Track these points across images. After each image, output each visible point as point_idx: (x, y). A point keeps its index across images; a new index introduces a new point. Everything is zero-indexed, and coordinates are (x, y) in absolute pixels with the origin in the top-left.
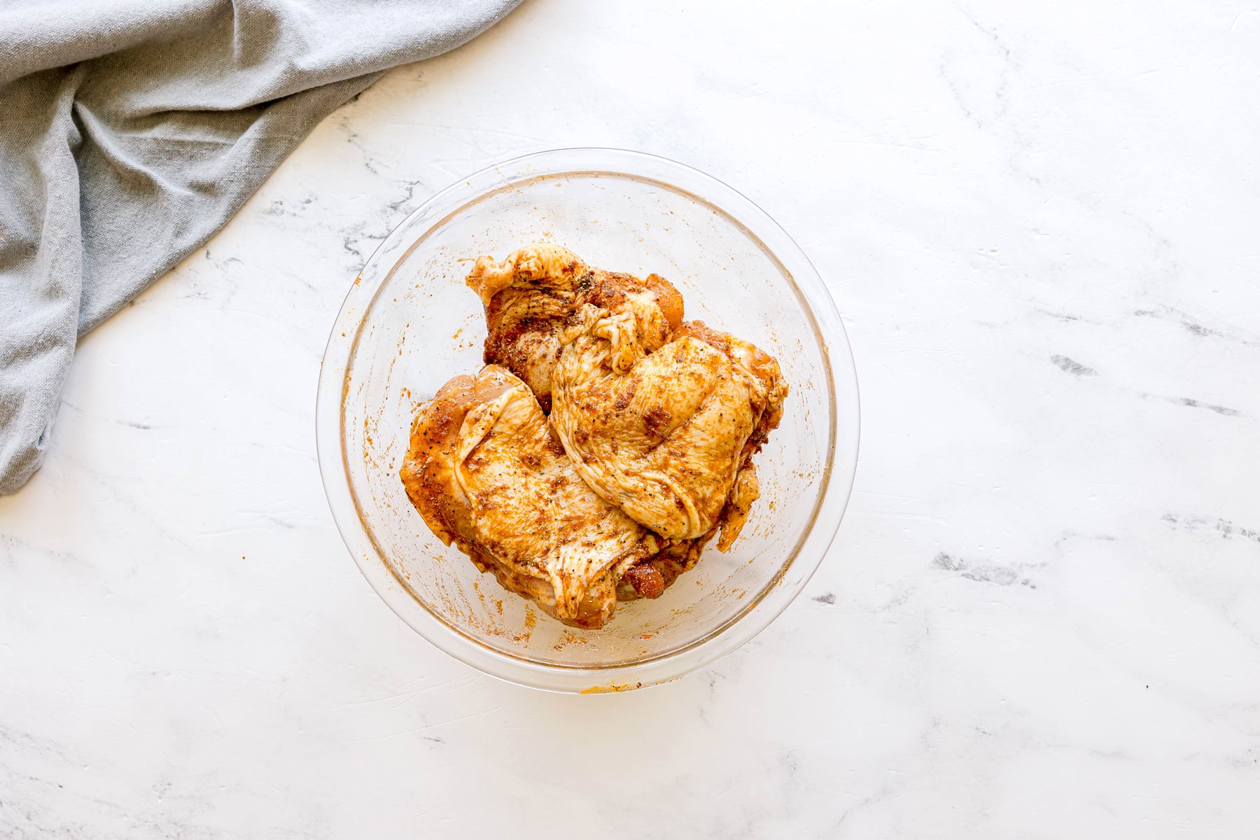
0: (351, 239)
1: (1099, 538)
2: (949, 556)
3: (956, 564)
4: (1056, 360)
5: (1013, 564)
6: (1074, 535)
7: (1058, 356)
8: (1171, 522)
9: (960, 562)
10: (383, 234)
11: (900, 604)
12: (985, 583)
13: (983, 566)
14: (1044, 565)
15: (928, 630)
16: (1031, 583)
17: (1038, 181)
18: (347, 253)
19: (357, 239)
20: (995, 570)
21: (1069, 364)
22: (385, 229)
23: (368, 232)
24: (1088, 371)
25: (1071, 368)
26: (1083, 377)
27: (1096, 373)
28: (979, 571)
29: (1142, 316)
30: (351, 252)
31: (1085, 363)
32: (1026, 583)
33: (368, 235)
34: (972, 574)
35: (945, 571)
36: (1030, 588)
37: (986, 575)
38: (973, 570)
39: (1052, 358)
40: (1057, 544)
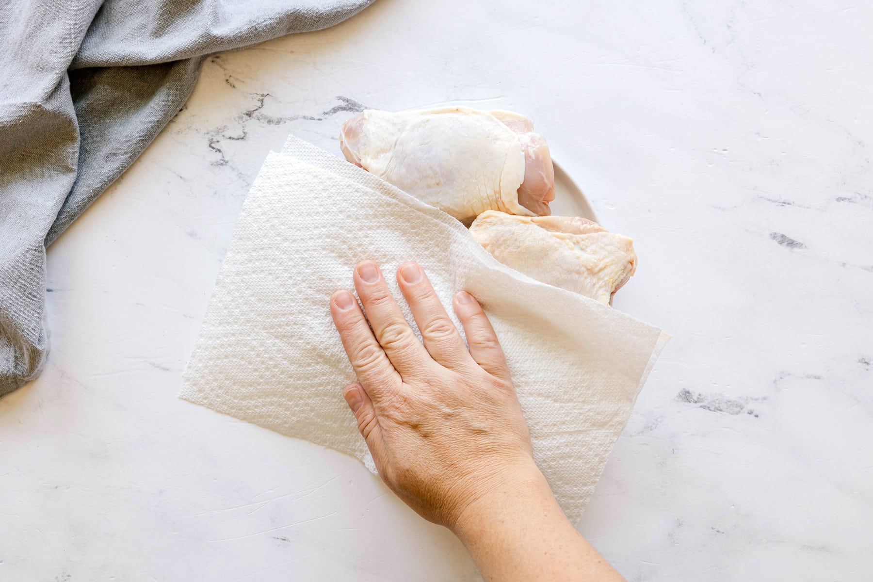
0: (215, 140)
1: (808, 377)
2: (690, 391)
3: (695, 398)
4: (774, 236)
5: (740, 398)
6: (789, 374)
7: (776, 233)
8: (865, 364)
9: (699, 396)
10: (240, 136)
11: (651, 430)
12: (718, 413)
13: (717, 400)
14: (765, 398)
15: (673, 450)
16: (754, 413)
17: (760, 95)
18: (211, 151)
19: (219, 140)
20: (726, 403)
21: (785, 239)
22: (242, 133)
23: (228, 134)
24: (800, 245)
25: (786, 243)
26: (796, 250)
27: (806, 247)
28: (714, 403)
29: (842, 201)
30: (215, 150)
31: (798, 239)
32: (750, 413)
33: (228, 136)
34: (708, 406)
35: (687, 404)
36: (754, 417)
37: (719, 407)
38: (709, 403)
39: (771, 235)
40: (775, 382)
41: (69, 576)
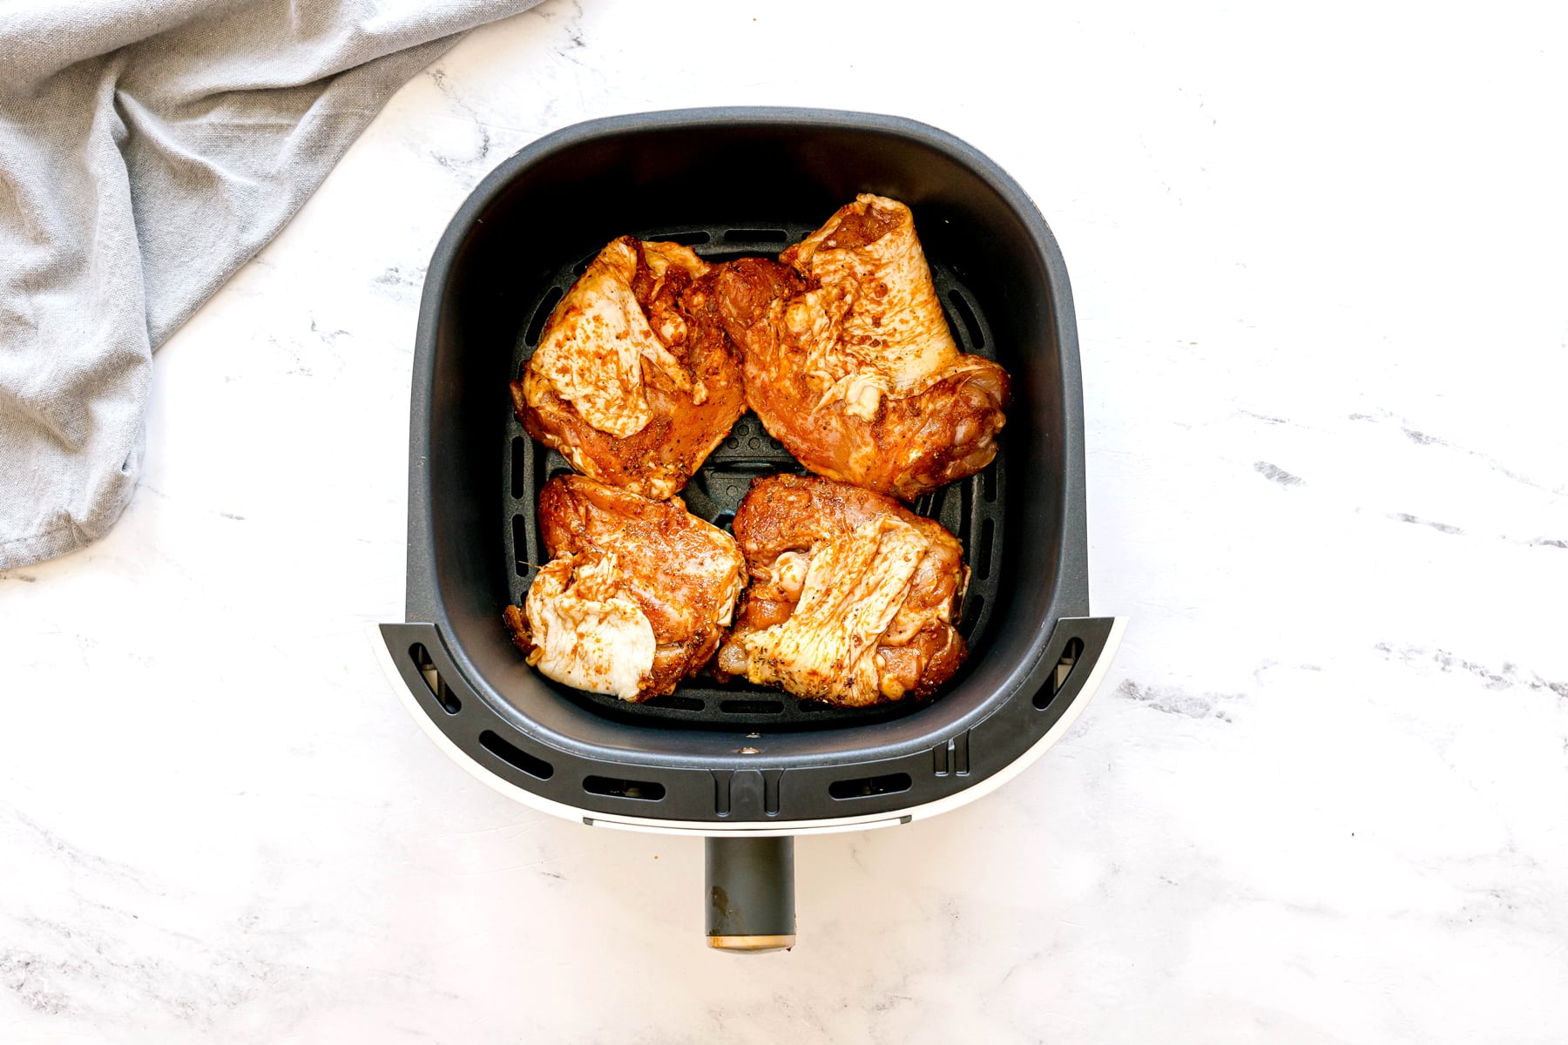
1: (1303, 667)
2: (1136, 684)
3: (1142, 693)
4: (1260, 467)
5: (1206, 694)
6: (1276, 663)
7: (1262, 463)
8: (1384, 652)
9: (1148, 691)
11: (1079, 736)
12: (1175, 715)
13: (1173, 696)
14: (1241, 696)
15: (1109, 766)
16: (1226, 717)
17: (1245, 266)
20: (1186, 701)
21: (1275, 472)
24: (1297, 480)
25: (1277, 477)
26: (1289, 486)
27: (1304, 483)
28: (1169, 701)
29: (1357, 420)
31: (1292, 472)
32: (1220, 716)
34: (1160, 704)
35: (1131, 700)
36: (1224, 721)
37: (1176, 706)
38: (1162, 701)
39: (1256, 464)
40: (1256, 673)
41: (256, 918)
